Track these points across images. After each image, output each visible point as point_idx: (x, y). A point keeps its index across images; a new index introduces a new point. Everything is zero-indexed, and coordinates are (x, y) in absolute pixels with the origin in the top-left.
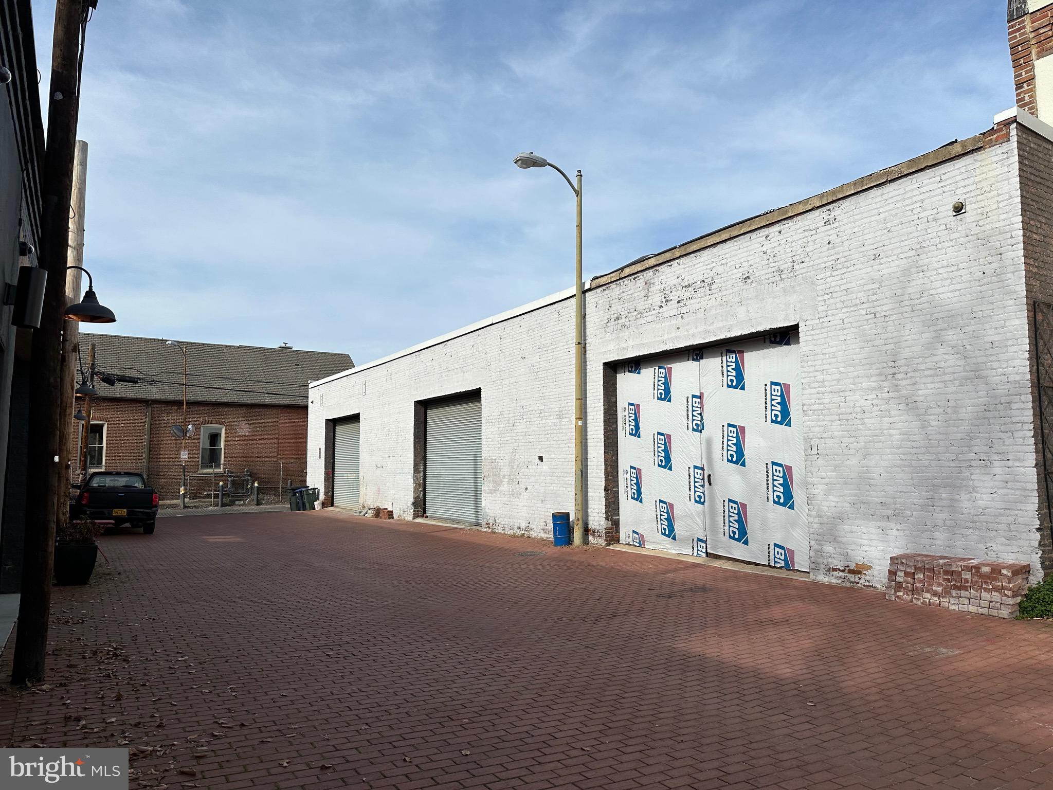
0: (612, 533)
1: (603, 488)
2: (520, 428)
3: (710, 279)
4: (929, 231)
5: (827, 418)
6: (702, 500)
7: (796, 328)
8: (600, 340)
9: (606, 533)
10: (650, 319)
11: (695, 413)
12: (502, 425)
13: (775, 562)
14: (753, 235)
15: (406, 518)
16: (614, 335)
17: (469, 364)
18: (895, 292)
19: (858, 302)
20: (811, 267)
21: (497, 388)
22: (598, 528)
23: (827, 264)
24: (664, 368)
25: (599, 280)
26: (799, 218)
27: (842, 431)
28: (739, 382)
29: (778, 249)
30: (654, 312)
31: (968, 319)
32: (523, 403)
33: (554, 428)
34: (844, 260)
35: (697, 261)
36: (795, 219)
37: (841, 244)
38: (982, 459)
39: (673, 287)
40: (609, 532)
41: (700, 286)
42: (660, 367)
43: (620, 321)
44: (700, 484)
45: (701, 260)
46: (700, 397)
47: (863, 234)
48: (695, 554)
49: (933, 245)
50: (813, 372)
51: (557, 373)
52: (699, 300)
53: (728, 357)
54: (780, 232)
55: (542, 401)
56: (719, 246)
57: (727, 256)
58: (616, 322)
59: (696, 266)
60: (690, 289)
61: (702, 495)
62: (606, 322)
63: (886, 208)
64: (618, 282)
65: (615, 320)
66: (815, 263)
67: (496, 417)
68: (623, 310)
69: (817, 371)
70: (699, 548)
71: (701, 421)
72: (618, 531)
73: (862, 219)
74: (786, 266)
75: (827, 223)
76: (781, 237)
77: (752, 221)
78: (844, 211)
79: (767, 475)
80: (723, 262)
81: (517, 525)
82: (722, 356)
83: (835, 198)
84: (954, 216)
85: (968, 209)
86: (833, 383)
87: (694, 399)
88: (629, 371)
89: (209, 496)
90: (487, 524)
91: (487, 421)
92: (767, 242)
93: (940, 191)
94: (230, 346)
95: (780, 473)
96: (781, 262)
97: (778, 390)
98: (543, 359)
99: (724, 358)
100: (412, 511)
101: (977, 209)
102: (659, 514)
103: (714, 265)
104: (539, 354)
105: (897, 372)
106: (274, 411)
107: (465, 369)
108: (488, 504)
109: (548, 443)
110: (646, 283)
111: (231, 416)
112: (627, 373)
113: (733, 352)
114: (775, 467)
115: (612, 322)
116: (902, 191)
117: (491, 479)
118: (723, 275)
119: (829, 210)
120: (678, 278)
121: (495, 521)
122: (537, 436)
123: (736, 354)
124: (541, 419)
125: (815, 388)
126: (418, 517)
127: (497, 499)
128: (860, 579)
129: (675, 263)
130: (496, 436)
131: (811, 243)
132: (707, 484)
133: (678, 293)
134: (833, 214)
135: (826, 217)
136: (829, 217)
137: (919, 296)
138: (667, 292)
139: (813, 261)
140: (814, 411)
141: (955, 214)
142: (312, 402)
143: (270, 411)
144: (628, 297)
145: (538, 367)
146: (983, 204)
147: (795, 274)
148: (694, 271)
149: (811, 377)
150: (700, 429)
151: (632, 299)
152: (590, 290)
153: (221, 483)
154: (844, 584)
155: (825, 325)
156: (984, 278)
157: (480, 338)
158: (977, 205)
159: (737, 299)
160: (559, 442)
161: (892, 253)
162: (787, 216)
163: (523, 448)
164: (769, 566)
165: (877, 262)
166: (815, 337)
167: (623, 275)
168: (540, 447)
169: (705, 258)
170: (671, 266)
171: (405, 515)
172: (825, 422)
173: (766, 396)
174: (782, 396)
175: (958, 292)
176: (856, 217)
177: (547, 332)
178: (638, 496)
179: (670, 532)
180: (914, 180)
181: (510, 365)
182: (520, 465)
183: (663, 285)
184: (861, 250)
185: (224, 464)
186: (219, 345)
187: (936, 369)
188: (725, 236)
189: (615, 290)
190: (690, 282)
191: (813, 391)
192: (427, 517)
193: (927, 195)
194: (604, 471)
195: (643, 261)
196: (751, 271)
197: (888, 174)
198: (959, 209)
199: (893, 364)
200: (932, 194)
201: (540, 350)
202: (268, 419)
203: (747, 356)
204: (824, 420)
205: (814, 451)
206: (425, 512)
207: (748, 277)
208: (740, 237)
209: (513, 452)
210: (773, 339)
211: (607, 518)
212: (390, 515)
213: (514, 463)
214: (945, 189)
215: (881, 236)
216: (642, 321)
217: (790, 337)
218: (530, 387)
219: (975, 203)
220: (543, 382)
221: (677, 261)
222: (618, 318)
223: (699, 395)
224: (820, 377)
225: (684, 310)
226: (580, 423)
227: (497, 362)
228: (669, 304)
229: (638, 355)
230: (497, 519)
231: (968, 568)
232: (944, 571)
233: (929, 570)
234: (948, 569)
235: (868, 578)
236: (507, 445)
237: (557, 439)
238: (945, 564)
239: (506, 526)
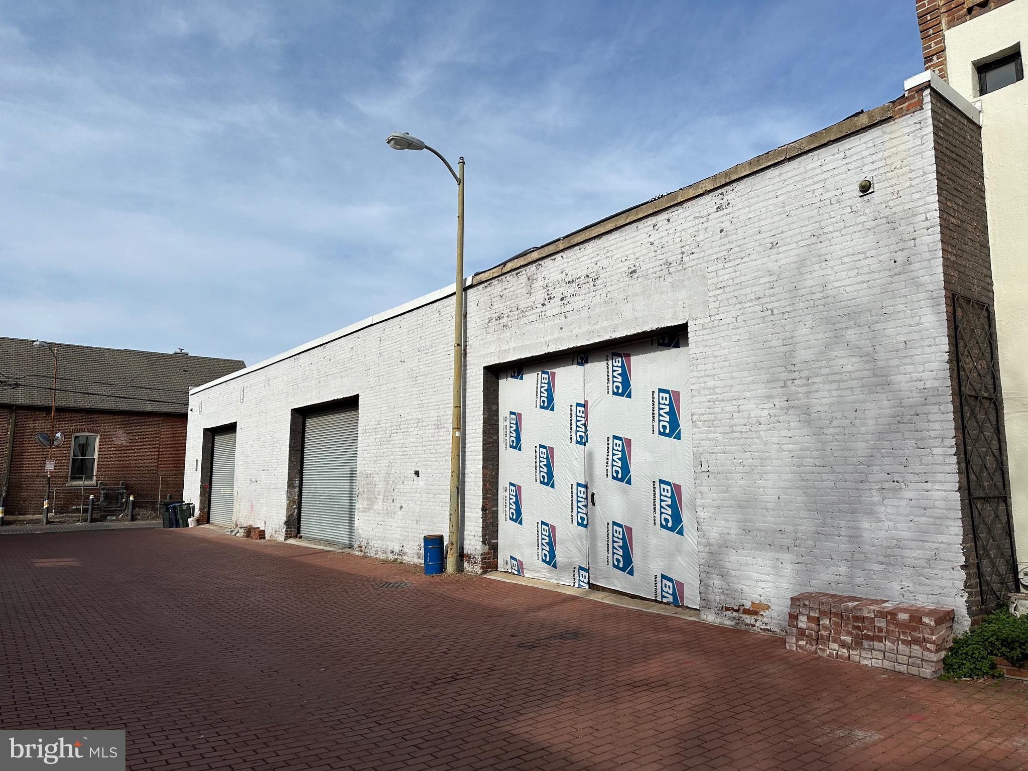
0: (489, 558)
1: (481, 507)
2: (397, 438)
3: (595, 274)
4: (832, 214)
5: (719, 430)
6: (585, 523)
7: (684, 327)
8: (481, 342)
9: (482, 559)
10: (532, 318)
11: (579, 424)
12: (378, 436)
13: (663, 597)
14: (640, 225)
15: (278, 539)
16: (495, 336)
17: (347, 368)
18: (795, 284)
19: (754, 298)
20: (702, 259)
21: (374, 394)
22: (474, 553)
23: (719, 255)
24: (547, 373)
25: (481, 275)
26: (689, 203)
27: (736, 445)
28: (625, 389)
29: (666, 239)
30: (536, 311)
31: (877, 316)
32: (401, 411)
33: (432, 439)
34: (737, 249)
35: (582, 254)
36: (685, 205)
37: (735, 231)
38: (895, 480)
39: (556, 283)
40: (485, 558)
41: (584, 281)
42: (543, 372)
43: (501, 321)
44: (584, 504)
45: (586, 253)
46: (585, 406)
47: (760, 220)
48: (577, 585)
49: (838, 231)
50: (703, 377)
51: (436, 378)
52: (583, 297)
53: (614, 361)
54: (668, 220)
55: (420, 409)
56: (604, 238)
57: (612, 248)
58: (498, 322)
59: (581, 260)
60: (574, 285)
61: (584, 516)
62: (487, 321)
63: (785, 190)
64: (500, 278)
65: (497, 320)
66: (707, 253)
67: (373, 427)
68: (505, 308)
69: (708, 376)
70: (581, 577)
71: (585, 433)
72: (496, 557)
73: (758, 203)
74: (674, 258)
75: (719, 208)
76: (670, 226)
77: (639, 208)
78: (739, 194)
79: (655, 495)
80: (608, 255)
81: (390, 548)
82: (607, 360)
83: (728, 180)
84: (861, 196)
85: (876, 189)
86: (725, 390)
87: (579, 408)
88: (512, 377)
89: (78, 510)
90: (359, 547)
91: (363, 431)
92: (655, 232)
93: (844, 169)
94: (114, 350)
95: (668, 492)
96: (669, 254)
97: (666, 398)
98: (422, 363)
99: (610, 362)
100: (284, 530)
101: (886, 188)
102: (540, 537)
103: (599, 258)
104: (418, 357)
105: (797, 377)
106: (156, 419)
107: (343, 374)
108: (361, 525)
109: (426, 456)
110: (529, 279)
111: (107, 425)
112: (509, 379)
113: (619, 355)
114: (663, 486)
115: (494, 322)
116: (802, 170)
117: (365, 496)
118: (608, 269)
119: (722, 194)
120: (562, 273)
121: (368, 543)
122: (414, 448)
123: (622, 358)
124: (418, 429)
125: (705, 395)
126: (290, 537)
127: (370, 518)
128: (756, 621)
129: (558, 256)
130: (373, 448)
131: (702, 232)
132: (590, 504)
133: (562, 290)
134: (726, 198)
135: (719, 202)
136: (721, 202)
137: (821, 290)
138: (550, 289)
139: (704, 251)
140: (704, 421)
141: (862, 194)
142: (192, 410)
143: (151, 419)
144: (510, 294)
145: (417, 371)
146: (893, 182)
147: (684, 267)
148: (578, 265)
149: (700, 383)
150: (584, 441)
151: (514, 297)
152: (471, 287)
153: (91, 497)
154: (738, 627)
155: (716, 323)
156: (896, 268)
157: (359, 340)
158: (886, 184)
159: (622, 296)
160: (436, 455)
161: (792, 240)
162: (676, 202)
163: (399, 461)
164: (656, 601)
165: (775, 250)
166: (706, 337)
167: (505, 270)
168: (416, 460)
169: (590, 251)
170: (555, 259)
171: (277, 535)
172: (717, 435)
173: (653, 404)
174: (671, 405)
175: (865, 284)
176: (751, 201)
177: (427, 333)
179: (551, 560)
180: (816, 158)
181: (389, 369)
182: (396, 481)
183: (546, 281)
184: (756, 238)
185: (97, 475)
186: (101, 348)
187: (841, 374)
188: (610, 226)
189: (497, 287)
190: (575, 277)
191: (703, 399)
192: (301, 537)
193: (830, 173)
194: (482, 487)
195: (526, 255)
196: (637, 265)
197: (786, 151)
198: (865, 188)
199: (792, 368)
200: (836, 172)
201: (419, 353)
202: (149, 429)
203: (633, 359)
204: (715, 433)
205: (705, 468)
206: (299, 531)
207: (635, 271)
208: (626, 227)
209: (389, 466)
210: (661, 341)
211: (484, 542)
212: (262, 534)
213: (390, 478)
214: (850, 167)
215: (779, 221)
216: (524, 320)
217: (679, 338)
218: (408, 394)
219: (884, 181)
220: (422, 388)
221: (561, 254)
222: (499, 318)
223: (583, 403)
224: (711, 383)
225: (568, 308)
226: (457, 434)
227: (376, 366)
228: (552, 301)
229: (519, 358)
230: (369, 541)
231: (882, 614)
232: (853, 617)
233: (836, 614)
234: (859, 614)
235: (765, 620)
236: (383, 458)
237: (434, 451)
238: (855, 608)
239: (379, 549)
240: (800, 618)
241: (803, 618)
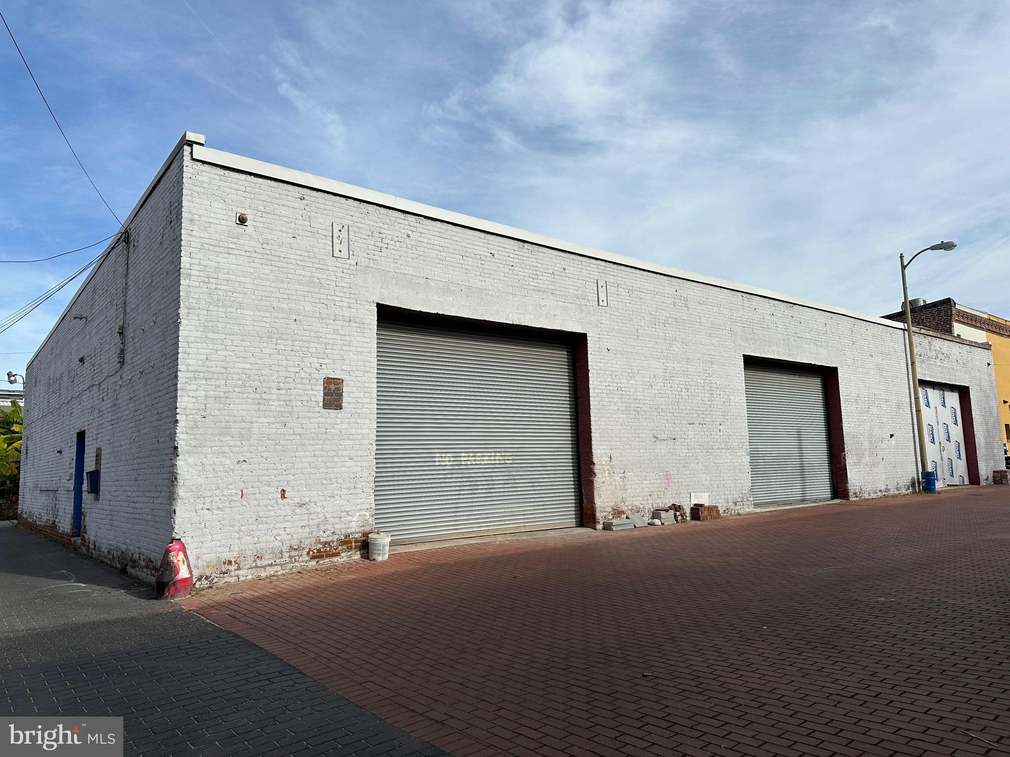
2: (874, 410)
12: (859, 406)
21: (852, 372)
32: (874, 391)
55: (886, 393)
67: (854, 398)
90: (855, 494)
117: (855, 453)
121: (861, 489)
122: (887, 417)
124: (887, 406)
127: (861, 469)
130: (856, 415)
168: (890, 426)
181: (861, 357)
182: (877, 441)
209: (869, 429)
213: (871, 438)
227: (851, 350)
230: (862, 487)
236: (865, 424)
239: (871, 492)
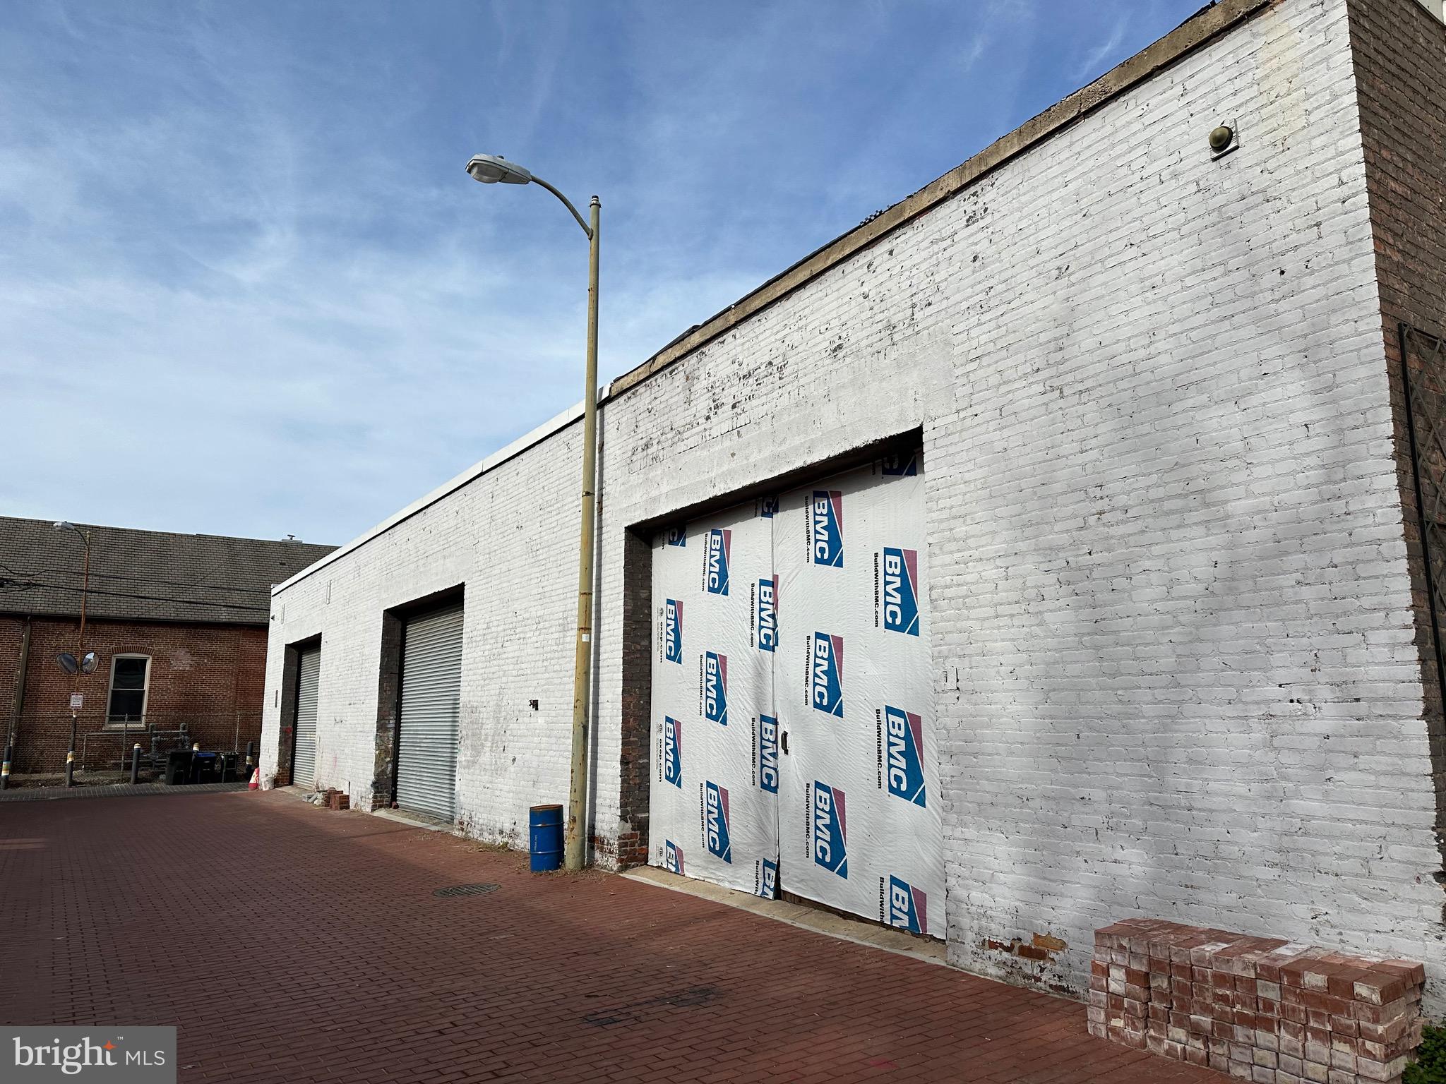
0: (633, 844)
1: (619, 758)
2: (511, 648)
3: (780, 359)
4: (1164, 201)
5: (974, 613)
6: (773, 784)
7: (918, 433)
8: (622, 487)
9: (620, 846)
10: (691, 442)
11: (764, 614)
12: (488, 647)
13: (893, 917)
14: (848, 267)
15: (364, 809)
16: (641, 476)
17: (451, 543)
18: (1099, 338)
19: (1030, 370)
20: (943, 312)
21: (484, 581)
22: (608, 835)
23: (971, 302)
24: (719, 533)
25: (622, 380)
26: (924, 219)
27: (1003, 640)
28: (832, 554)
29: (889, 285)
30: (698, 429)
31: (1250, 379)
32: (516, 606)
33: (555, 648)
34: (1002, 287)
35: (762, 328)
36: (916, 223)
37: (997, 256)
38: (1295, 698)
39: (725, 381)
40: (626, 845)
41: (765, 373)
42: (714, 532)
43: (650, 451)
44: (771, 751)
45: (768, 325)
46: (773, 584)
47: (1037, 231)
48: (759, 893)
49: (1174, 229)
50: (948, 519)
51: (562, 550)
52: (764, 399)
53: (816, 505)
54: (891, 253)
55: (541, 602)
56: (795, 296)
57: (807, 311)
58: (645, 452)
59: (761, 338)
60: (751, 380)
61: (772, 772)
62: (630, 453)
63: (1080, 169)
64: (648, 382)
65: (643, 450)
66: (952, 301)
67: (481, 632)
68: (655, 430)
69: (955, 518)
70: (767, 880)
71: (774, 630)
72: (645, 841)
73: (1035, 200)
74: (900, 316)
75: (971, 220)
76: (893, 262)
77: (846, 239)
78: (1002, 191)
79: (879, 734)
80: (801, 323)
81: (499, 826)
82: (807, 505)
83: (984, 168)
84: (1215, 159)
85: (1242, 142)
86: (984, 540)
87: (764, 588)
88: (671, 543)
89: (117, 766)
90: (461, 823)
91: (469, 640)
92: (871, 274)
93: (1184, 114)
94: (181, 535)
95: (900, 729)
96: (892, 311)
97: (896, 563)
98: (545, 528)
99: (811, 508)
100: (371, 796)
101: (1261, 137)
102: (705, 809)
103: (787, 331)
104: (539, 519)
105: (1106, 508)
106: (234, 633)
107: (446, 553)
108: (464, 787)
109: (547, 675)
110: (687, 379)
111: (163, 641)
112: (667, 546)
113: (824, 495)
114: (892, 718)
115: (640, 454)
116: (1109, 129)
117: (469, 742)
118: (800, 349)
119: (974, 194)
120: (733, 362)
121: (470, 818)
122: (533, 664)
123: (828, 500)
124: (538, 632)
125: (951, 553)
126: (380, 807)
127: (475, 777)
128: (1042, 970)
129: (728, 337)
130: (480, 665)
131: (944, 265)
132: (781, 751)
133: (734, 390)
134: (981, 200)
135: (970, 208)
136: (974, 208)
137: (1147, 341)
138: (717, 391)
139: (947, 298)
140: (950, 599)
141: (1216, 155)
142: (273, 618)
143: (226, 633)
144: (662, 406)
145: (538, 541)
146: (1273, 123)
147: (917, 329)
148: (757, 347)
149: (943, 531)
150: (771, 644)
151: (667, 410)
152: (609, 400)
153: (136, 746)
154: (1012, 980)
155: (968, 422)
156: (1284, 284)
157: (466, 499)
158: (1263, 128)
159: (822, 392)
160: (561, 674)
161: (1093, 258)
162: (902, 219)
163: (512, 685)
164: (881, 924)
165: (1064, 281)
166: (952, 450)
167: (654, 369)
168: (534, 683)
169: (774, 321)
170: (723, 342)
171: (363, 804)
172: (970, 623)
173: (876, 576)
174: (903, 575)
175: (1227, 322)
176: (1023, 199)
177: (551, 480)
178: (675, 777)
179: (722, 849)
180: (1132, 104)
181: (502, 541)
182: (509, 717)
183: (712, 379)
184: (1032, 262)
185: (147, 715)
186: (163, 533)
187: (1186, 496)
188: (802, 275)
189: (644, 396)
190: (752, 367)
191: (948, 559)
192: (397, 807)
193: (1157, 127)
194: (620, 726)
195: (683, 340)
196: (844, 335)
197: (1080, 100)
198: (1222, 143)
199: (1098, 492)
200: (1168, 122)
201: (541, 512)
202: (224, 645)
203: (846, 500)
204: (968, 618)
205: (952, 684)
206: (394, 797)
207: (840, 347)
208: (827, 274)
209: (499, 694)
210: (887, 466)
211: (623, 818)
212: (344, 802)
213: (500, 712)
214: (1192, 109)
215: (1070, 227)
216: (681, 447)
218: (526, 578)
219: (1257, 124)
220: (544, 567)
221: (732, 332)
222: (647, 446)
223: (771, 579)
224: (961, 530)
225: (742, 420)
226: (585, 638)
227: (487, 536)
228: (719, 411)
229: (674, 509)
230: (473, 814)
231: (1270, 973)
232: (1214, 976)
233: (1181, 969)
234: (1224, 970)
235: (1058, 968)
236: (493, 682)
237: (557, 667)
238: (1217, 956)
239: (484, 827)
240: (1113, 972)
241: (1117, 974)
